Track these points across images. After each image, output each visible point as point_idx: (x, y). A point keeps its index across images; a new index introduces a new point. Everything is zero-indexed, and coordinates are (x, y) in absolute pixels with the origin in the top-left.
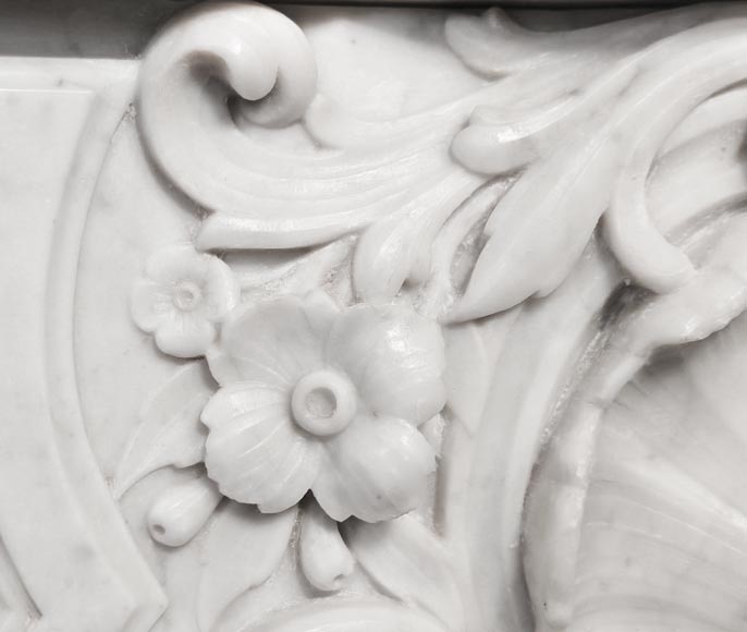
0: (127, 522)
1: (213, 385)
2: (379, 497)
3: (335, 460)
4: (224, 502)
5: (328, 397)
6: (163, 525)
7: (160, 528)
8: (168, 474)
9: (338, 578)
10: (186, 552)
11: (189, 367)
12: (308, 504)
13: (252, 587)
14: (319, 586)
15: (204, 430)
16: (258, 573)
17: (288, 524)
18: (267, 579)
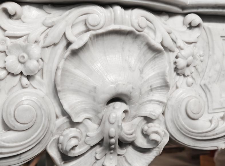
1: (7, 56)
3: (25, 66)
4: (9, 73)
5: (24, 57)
9: (27, 85)
10: (3, 81)
11: (3, 53)
12: (21, 73)
13: (14, 87)
14: (24, 86)
15: (5, 62)
16: (15, 84)
17: (19, 77)
18: (16, 85)
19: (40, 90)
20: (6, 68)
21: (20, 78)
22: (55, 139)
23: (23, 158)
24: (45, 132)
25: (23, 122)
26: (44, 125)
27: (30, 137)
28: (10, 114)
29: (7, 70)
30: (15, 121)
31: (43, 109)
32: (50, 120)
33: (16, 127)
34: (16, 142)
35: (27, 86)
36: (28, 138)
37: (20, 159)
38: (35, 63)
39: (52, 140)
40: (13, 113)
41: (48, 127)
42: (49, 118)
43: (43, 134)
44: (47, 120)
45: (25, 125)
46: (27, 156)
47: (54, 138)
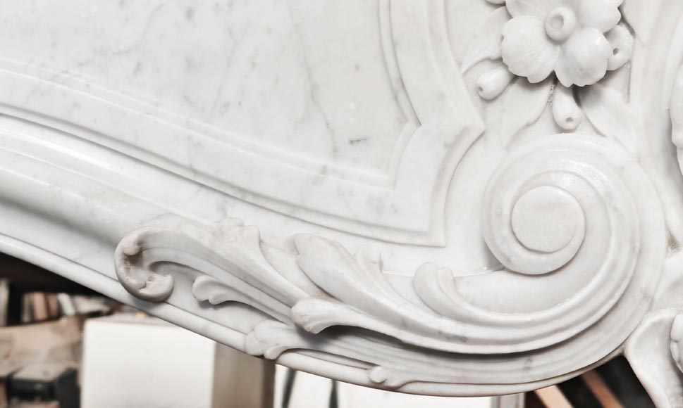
0: (467, 86)
1: (510, 17)
2: (581, 70)
3: (564, 54)
4: (515, 78)
5: (560, 19)
6: (483, 87)
7: (481, 89)
8: (488, 62)
9: (569, 120)
10: (496, 103)
11: (501, 9)
12: (553, 79)
13: (528, 125)
14: (560, 125)
15: (503, 38)
16: (531, 117)
17: (546, 91)
18: (536, 121)
19: (616, 139)
20: (504, 61)
21: (552, 95)
22: (660, 322)
23: (538, 367)
24: (615, 290)
25: (536, 247)
26: (613, 266)
27: (563, 301)
28: (499, 215)
29: (506, 66)
30: (513, 240)
31: (615, 209)
32: (639, 253)
33: (513, 259)
34: (512, 311)
35: (570, 125)
36: (554, 304)
37: (529, 368)
38: (600, 40)
39: (647, 323)
40: (506, 211)
41: (631, 273)
42: (638, 245)
43: (611, 296)
44: (628, 248)
45: (543, 258)
46: (553, 363)
47: (654, 317)
